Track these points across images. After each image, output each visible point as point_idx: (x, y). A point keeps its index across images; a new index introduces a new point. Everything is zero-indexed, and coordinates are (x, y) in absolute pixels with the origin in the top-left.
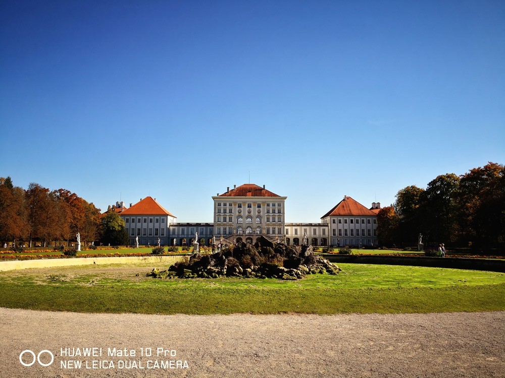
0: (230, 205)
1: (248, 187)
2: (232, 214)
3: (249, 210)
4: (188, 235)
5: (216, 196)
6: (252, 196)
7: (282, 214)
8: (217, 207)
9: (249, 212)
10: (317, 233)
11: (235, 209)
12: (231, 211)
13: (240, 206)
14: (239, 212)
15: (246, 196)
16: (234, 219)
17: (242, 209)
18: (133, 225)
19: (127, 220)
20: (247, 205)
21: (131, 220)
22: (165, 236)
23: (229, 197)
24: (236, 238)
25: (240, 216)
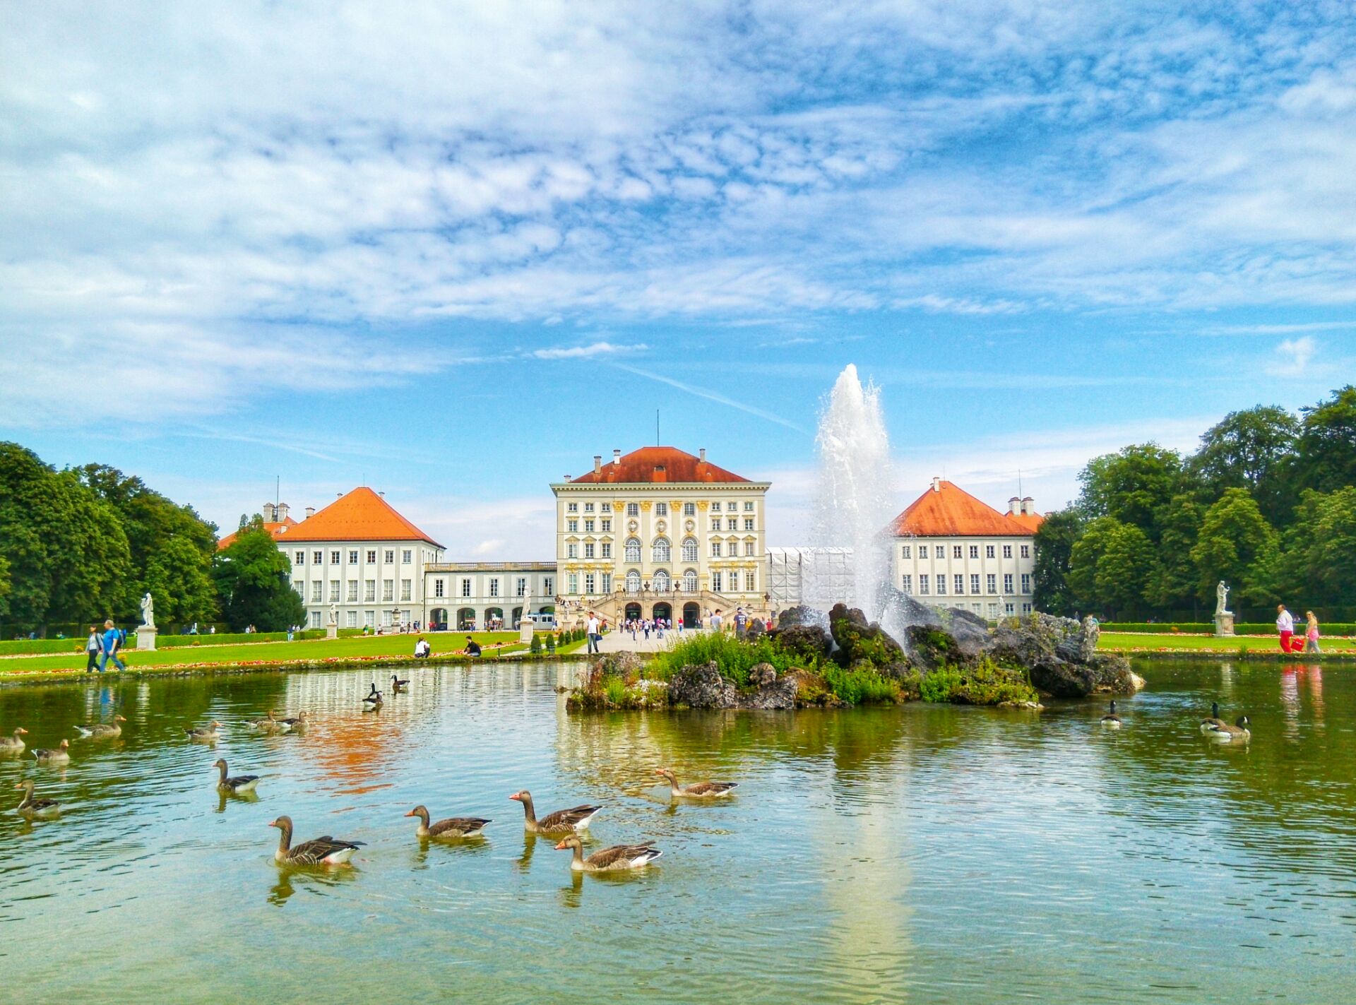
0: (606, 507)
1: (655, 456)
2: (612, 536)
3: (661, 522)
5: (564, 481)
6: (668, 481)
7: (755, 535)
8: (566, 514)
9: (662, 529)
11: (620, 521)
12: (606, 525)
13: (633, 510)
14: (631, 529)
15: (650, 480)
16: (617, 550)
17: (638, 520)
18: (317, 572)
19: (300, 556)
20: (653, 509)
21: (313, 556)
22: (413, 601)
23: (601, 486)
24: (623, 605)
25: (634, 541)
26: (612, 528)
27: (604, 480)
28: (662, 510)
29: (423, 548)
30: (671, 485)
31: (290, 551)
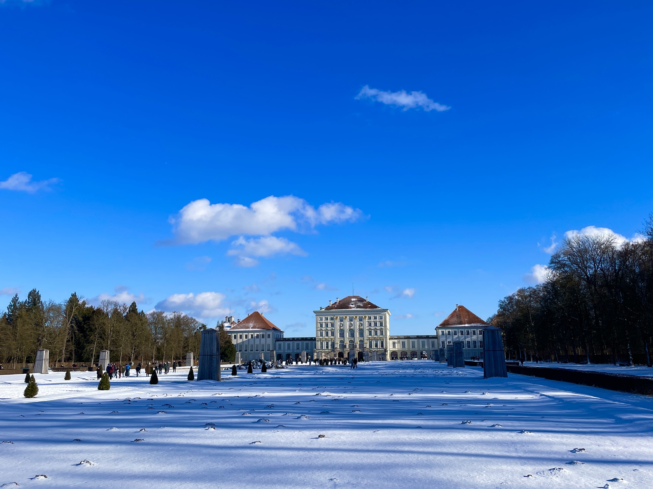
0: (332, 319)
1: (351, 299)
2: (335, 329)
3: (351, 324)
4: (293, 349)
5: (319, 309)
7: (383, 328)
11: (337, 324)
12: (333, 325)
13: (341, 319)
14: (341, 326)
16: (336, 334)
17: (343, 323)
20: (348, 319)
21: (239, 336)
23: (331, 311)
24: (337, 353)
25: (341, 330)
27: (333, 309)
28: (351, 320)
29: (274, 333)
30: (354, 311)
31: (232, 335)
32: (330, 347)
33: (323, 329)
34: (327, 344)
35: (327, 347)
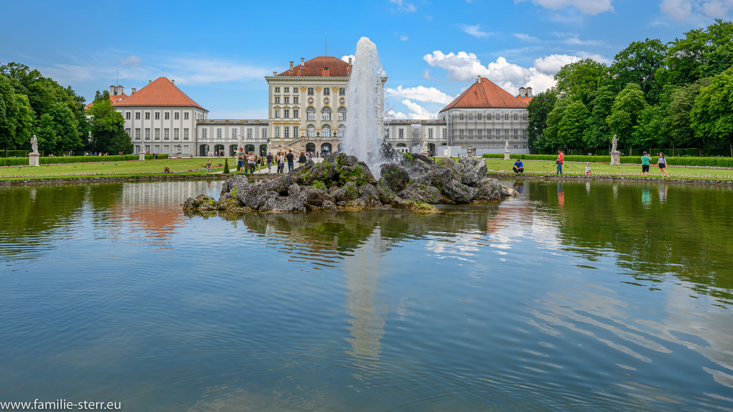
0: (296, 90)
1: (325, 61)
2: (299, 106)
3: (327, 99)
4: (227, 138)
5: (272, 75)
6: (331, 76)
8: (274, 93)
9: (327, 102)
10: (434, 136)
11: (304, 98)
12: (296, 99)
13: (311, 92)
14: (309, 102)
15: (320, 75)
16: (302, 114)
17: (314, 97)
18: (138, 124)
19: (128, 114)
20: (322, 92)
21: (135, 115)
22: (190, 140)
23: (293, 78)
24: (305, 144)
25: (311, 109)
26: (300, 102)
27: (295, 75)
28: (327, 92)
29: (195, 111)
30: (332, 78)
31: (124, 112)
32: (291, 135)
33: (282, 106)
34: (287, 130)
35: (287, 136)
